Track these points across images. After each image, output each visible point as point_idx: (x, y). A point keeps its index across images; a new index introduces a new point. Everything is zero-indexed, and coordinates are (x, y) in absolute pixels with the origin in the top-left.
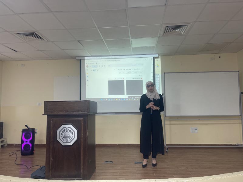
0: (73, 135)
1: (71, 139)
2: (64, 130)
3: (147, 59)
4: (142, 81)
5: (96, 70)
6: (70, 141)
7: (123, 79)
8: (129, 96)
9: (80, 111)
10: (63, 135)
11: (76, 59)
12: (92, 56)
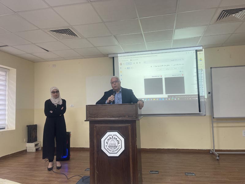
0: (120, 144)
2: (109, 138)
3: (189, 53)
6: (117, 151)
7: (161, 76)
8: (168, 96)
10: (109, 144)
11: (109, 56)
12: (125, 53)
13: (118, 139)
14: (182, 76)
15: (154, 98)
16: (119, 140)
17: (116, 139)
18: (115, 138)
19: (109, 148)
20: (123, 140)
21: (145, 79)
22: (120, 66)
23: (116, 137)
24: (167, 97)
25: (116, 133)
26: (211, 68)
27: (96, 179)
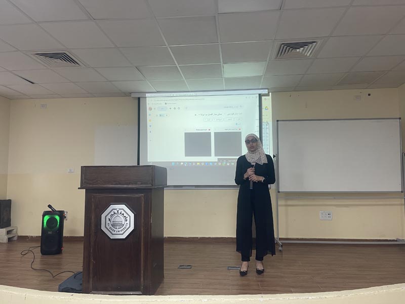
1: (124, 229)
2: (112, 213)
4: (240, 133)
5: (165, 115)
6: (123, 232)
7: (209, 130)
8: (218, 159)
9: (140, 183)
10: (112, 221)
11: (132, 96)
12: (158, 92)
13: (125, 215)
14: (238, 131)
15: (198, 162)
16: (127, 216)
17: (123, 214)
18: (121, 213)
19: (112, 227)
20: (132, 215)
21: (185, 133)
22: (148, 111)
23: (123, 212)
24: (217, 161)
25: (123, 207)
26: (278, 121)
27: (91, 271)
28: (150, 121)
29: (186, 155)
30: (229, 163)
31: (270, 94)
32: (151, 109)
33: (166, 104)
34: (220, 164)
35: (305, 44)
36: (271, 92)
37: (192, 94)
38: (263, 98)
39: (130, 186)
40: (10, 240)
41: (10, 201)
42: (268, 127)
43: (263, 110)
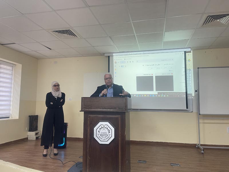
0: (110, 133)
1: (108, 138)
2: (100, 127)
3: (178, 54)
4: (172, 76)
5: (125, 66)
6: (107, 140)
7: (152, 74)
8: (158, 92)
9: (118, 108)
10: (100, 132)
11: (105, 55)
12: (120, 52)
13: (109, 129)
15: (145, 95)
16: (110, 129)
17: (107, 128)
18: (106, 128)
19: (100, 136)
20: (113, 129)
21: (137, 77)
22: (114, 64)
23: (107, 127)
25: (107, 123)
26: (198, 68)
27: (88, 164)
28: (115, 70)
29: (137, 90)
30: (165, 95)
31: (192, 51)
32: (116, 63)
33: (125, 59)
34: (159, 96)
35: (225, 16)
36: (192, 50)
37: (141, 52)
38: (187, 54)
39: (112, 110)
40: (37, 138)
41: (37, 116)
42: (190, 72)
43: (187, 62)
